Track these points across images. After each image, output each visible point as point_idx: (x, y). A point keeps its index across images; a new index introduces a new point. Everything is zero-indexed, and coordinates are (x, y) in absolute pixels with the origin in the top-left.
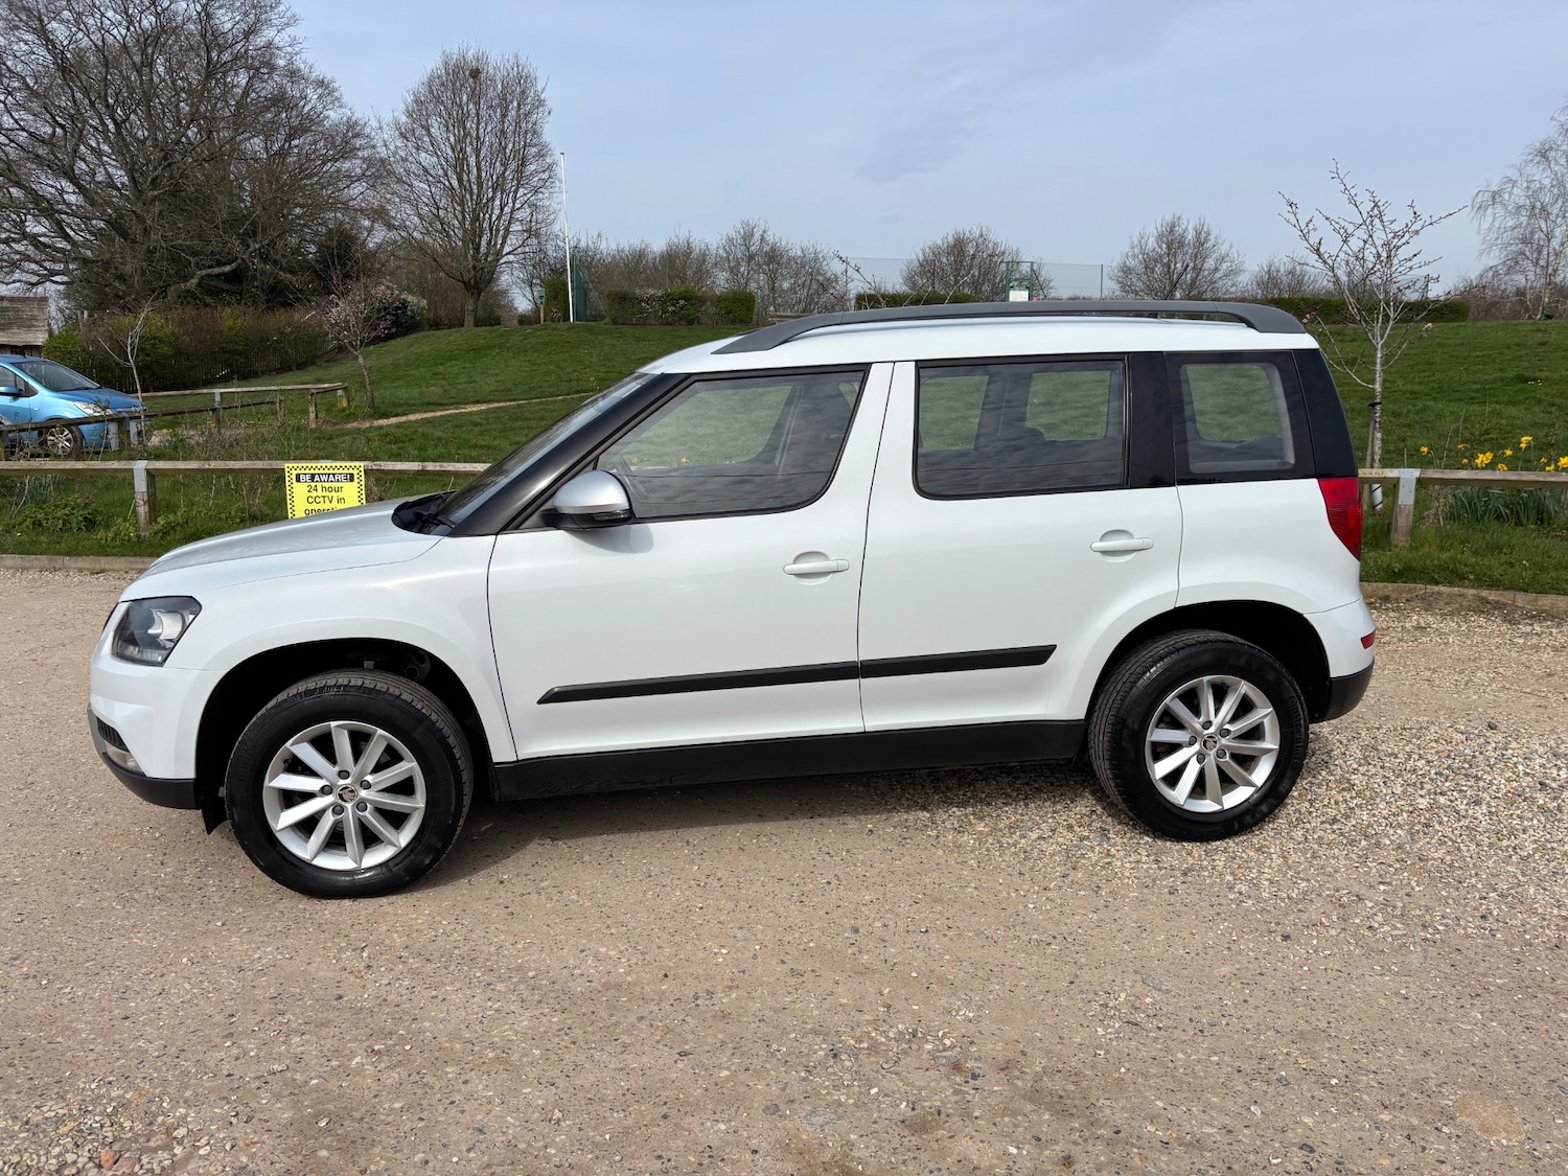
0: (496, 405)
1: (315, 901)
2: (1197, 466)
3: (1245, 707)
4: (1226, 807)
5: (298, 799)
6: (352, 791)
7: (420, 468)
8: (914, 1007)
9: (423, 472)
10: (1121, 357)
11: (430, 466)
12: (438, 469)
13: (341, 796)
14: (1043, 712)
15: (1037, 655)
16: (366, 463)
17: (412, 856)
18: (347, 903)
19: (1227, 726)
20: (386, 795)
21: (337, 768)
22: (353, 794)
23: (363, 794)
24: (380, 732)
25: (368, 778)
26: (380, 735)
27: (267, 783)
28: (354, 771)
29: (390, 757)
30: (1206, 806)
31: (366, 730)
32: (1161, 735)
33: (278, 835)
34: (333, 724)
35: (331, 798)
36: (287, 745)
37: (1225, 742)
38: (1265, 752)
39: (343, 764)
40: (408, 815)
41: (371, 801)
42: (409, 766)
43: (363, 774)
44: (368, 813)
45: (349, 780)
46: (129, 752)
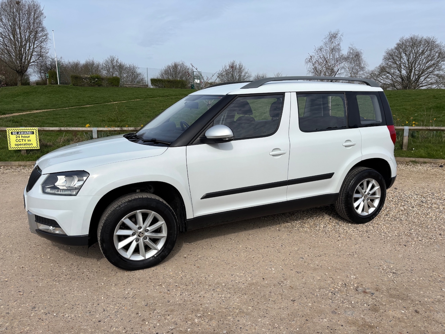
1: (129, 272)
2: (362, 123)
3: (373, 187)
4: (369, 214)
5: (123, 238)
6: (143, 233)
7: (59, 129)
8: (338, 277)
9: (60, 131)
10: (343, 92)
11: (63, 129)
12: (66, 129)
13: (139, 236)
14: (329, 192)
15: (329, 176)
16: (38, 128)
17: (163, 252)
18: (141, 271)
19: (369, 192)
20: (154, 233)
21: (138, 226)
22: (143, 234)
23: (146, 234)
24: (153, 212)
25: (148, 228)
26: (153, 214)
27: (115, 234)
28: (143, 226)
29: (155, 221)
30: (365, 214)
31: (148, 212)
32: (356, 196)
33: (118, 251)
34: (138, 211)
35: (135, 237)
36: (122, 219)
37: (369, 196)
38: (377, 198)
39: (140, 224)
40: (161, 239)
41: (148, 236)
42: (161, 223)
43: (146, 227)
44: (147, 240)
45: (141, 230)
46: (60, 227)
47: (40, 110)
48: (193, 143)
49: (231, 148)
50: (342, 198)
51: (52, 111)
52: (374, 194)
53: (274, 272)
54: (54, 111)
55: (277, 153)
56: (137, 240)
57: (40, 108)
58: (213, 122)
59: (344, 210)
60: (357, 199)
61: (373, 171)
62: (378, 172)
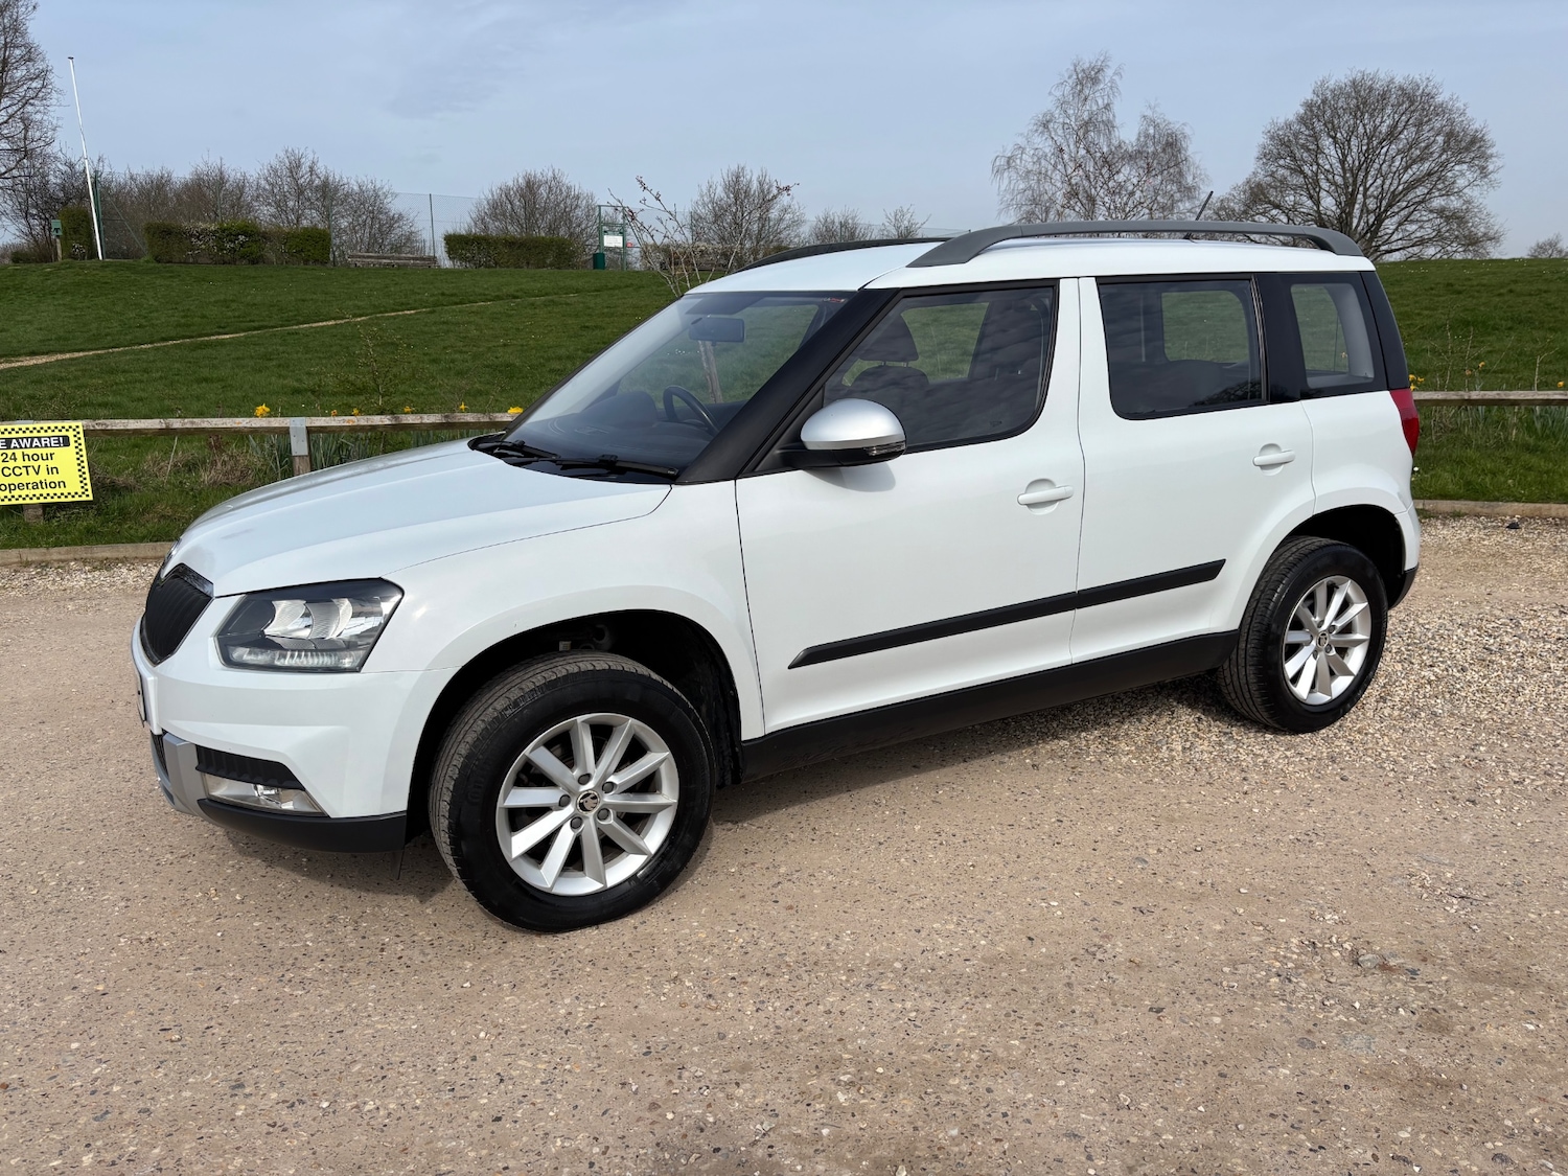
0: (60, 357)
1: (550, 937)
2: (1313, 382)
4: (1333, 698)
6: (595, 798)
7: (164, 426)
9: (168, 432)
10: (1248, 276)
11: (176, 423)
12: (188, 426)
13: (582, 806)
14: (1207, 627)
15: (1208, 571)
16: (85, 422)
19: (1333, 623)
20: (631, 795)
21: (577, 773)
22: (595, 801)
23: (608, 799)
24: (631, 720)
25: (611, 779)
26: (631, 726)
27: (499, 804)
28: (597, 773)
29: (635, 751)
30: (1321, 698)
31: (612, 722)
32: (1291, 637)
33: (512, 865)
34: (580, 719)
35: (569, 810)
36: (527, 751)
37: (1333, 637)
38: (1358, 642)
39: (585, 766)
40: (655, 814)
41: (614, 806)
42: (659, 757)
43: (605, 776)
44: (611, 821)
45: (590, 785)
46: (303, 789)
47: (43, 354)
48: (757, 469)
49: (888, 483)
50: (1248, 647)
51: (92, 358)
52: (1348, 629)
53: (1059, 913)
54: (99, 356)
55: (1042, 497)
56: (576, 822)
57: (44, 349)
58: (821, 391)
59: (1253, 688)
60: (1293, 649)
61: (1349, 549)
62: (1363, 553)
